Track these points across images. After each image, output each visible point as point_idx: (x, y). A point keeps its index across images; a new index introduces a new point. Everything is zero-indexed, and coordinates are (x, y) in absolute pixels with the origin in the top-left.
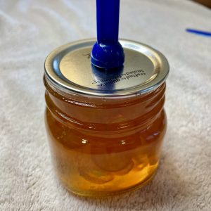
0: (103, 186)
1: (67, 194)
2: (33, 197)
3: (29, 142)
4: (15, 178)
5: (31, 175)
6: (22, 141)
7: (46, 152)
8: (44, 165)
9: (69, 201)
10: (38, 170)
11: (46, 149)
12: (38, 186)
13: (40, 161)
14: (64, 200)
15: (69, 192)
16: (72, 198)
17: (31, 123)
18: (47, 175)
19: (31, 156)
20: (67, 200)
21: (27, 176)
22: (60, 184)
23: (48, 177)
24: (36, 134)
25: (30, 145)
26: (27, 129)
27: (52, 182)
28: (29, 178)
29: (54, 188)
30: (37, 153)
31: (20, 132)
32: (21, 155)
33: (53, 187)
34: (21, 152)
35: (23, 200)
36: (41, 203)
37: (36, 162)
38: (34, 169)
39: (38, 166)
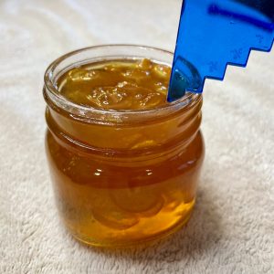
0: (123, 232)
1: (77, 246)
2: (31, 251)
3: (25, 180)
4: (6, 226)
5: (28, 223)
6: (15, 179)
7: (47, 193)
8: (46, 209)
9: (79, 253)
10: (36, 215)
11: (46, 189)
12: (38, 236)
13: (39, 204)
14: (73, 253)
15: (79, 242)
16: (83, 250)
17: (26, 156)
18: (49, 222)
19: (28, 198)
20: (78, 253)
21: (23, 224)
22: (67, 232)
23: (51, 223)
24: (34, 169)
25: (26, 183)
26: (21, 164)
27: (57, 230)
28: (26, 226)
29: (59, 238)
30: (35, 194)
31: (11, 168)
32: (13, 197)
33: (57, 237)
34: (14, 193)
35: (17, 255)
36: (42, 258)
37: (34, 205)
38: (31, 214)
39: (36, 210)
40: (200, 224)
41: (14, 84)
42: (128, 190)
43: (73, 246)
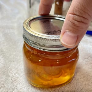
1: (30, 86)
2: (14, 86)
3: (13, 62)
4: (6, 77)
5: (14, 77)
6: (10, 61)
7: (21, 67)
9: (31, 89)
10: (17, 74)
11: (21, 65)
12: (17, 81)
13: (18, 70)
14: (29, 88)
15: (31, 85)
16: (33, 88)
17: (15, 53)
19: (14, 68)
20: (30, 89)
22: (27, 81)
23: (22, 78)
24: (17, 58)
25: (14, 63)
26: (12, 56)
27: (23, 80)
28: (13, 78)
29: (24, 83)
30: (16, 67)
31: (9, 57)
33: (24, 82)
34: (10, 66)
35: (9, 87)
36: (18, 90)
37: (16, 71)
38: (15, 74)
39: (17, 72)
40: (75, 83)
41: (12, 28)
42: (50, 67)
43: (29, 86)
